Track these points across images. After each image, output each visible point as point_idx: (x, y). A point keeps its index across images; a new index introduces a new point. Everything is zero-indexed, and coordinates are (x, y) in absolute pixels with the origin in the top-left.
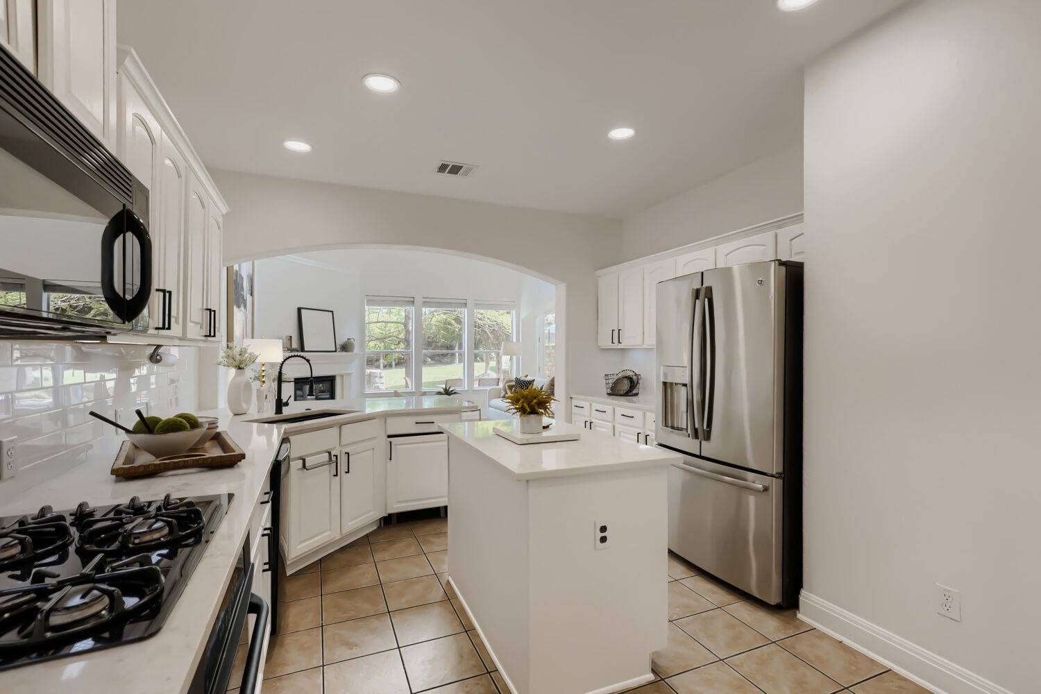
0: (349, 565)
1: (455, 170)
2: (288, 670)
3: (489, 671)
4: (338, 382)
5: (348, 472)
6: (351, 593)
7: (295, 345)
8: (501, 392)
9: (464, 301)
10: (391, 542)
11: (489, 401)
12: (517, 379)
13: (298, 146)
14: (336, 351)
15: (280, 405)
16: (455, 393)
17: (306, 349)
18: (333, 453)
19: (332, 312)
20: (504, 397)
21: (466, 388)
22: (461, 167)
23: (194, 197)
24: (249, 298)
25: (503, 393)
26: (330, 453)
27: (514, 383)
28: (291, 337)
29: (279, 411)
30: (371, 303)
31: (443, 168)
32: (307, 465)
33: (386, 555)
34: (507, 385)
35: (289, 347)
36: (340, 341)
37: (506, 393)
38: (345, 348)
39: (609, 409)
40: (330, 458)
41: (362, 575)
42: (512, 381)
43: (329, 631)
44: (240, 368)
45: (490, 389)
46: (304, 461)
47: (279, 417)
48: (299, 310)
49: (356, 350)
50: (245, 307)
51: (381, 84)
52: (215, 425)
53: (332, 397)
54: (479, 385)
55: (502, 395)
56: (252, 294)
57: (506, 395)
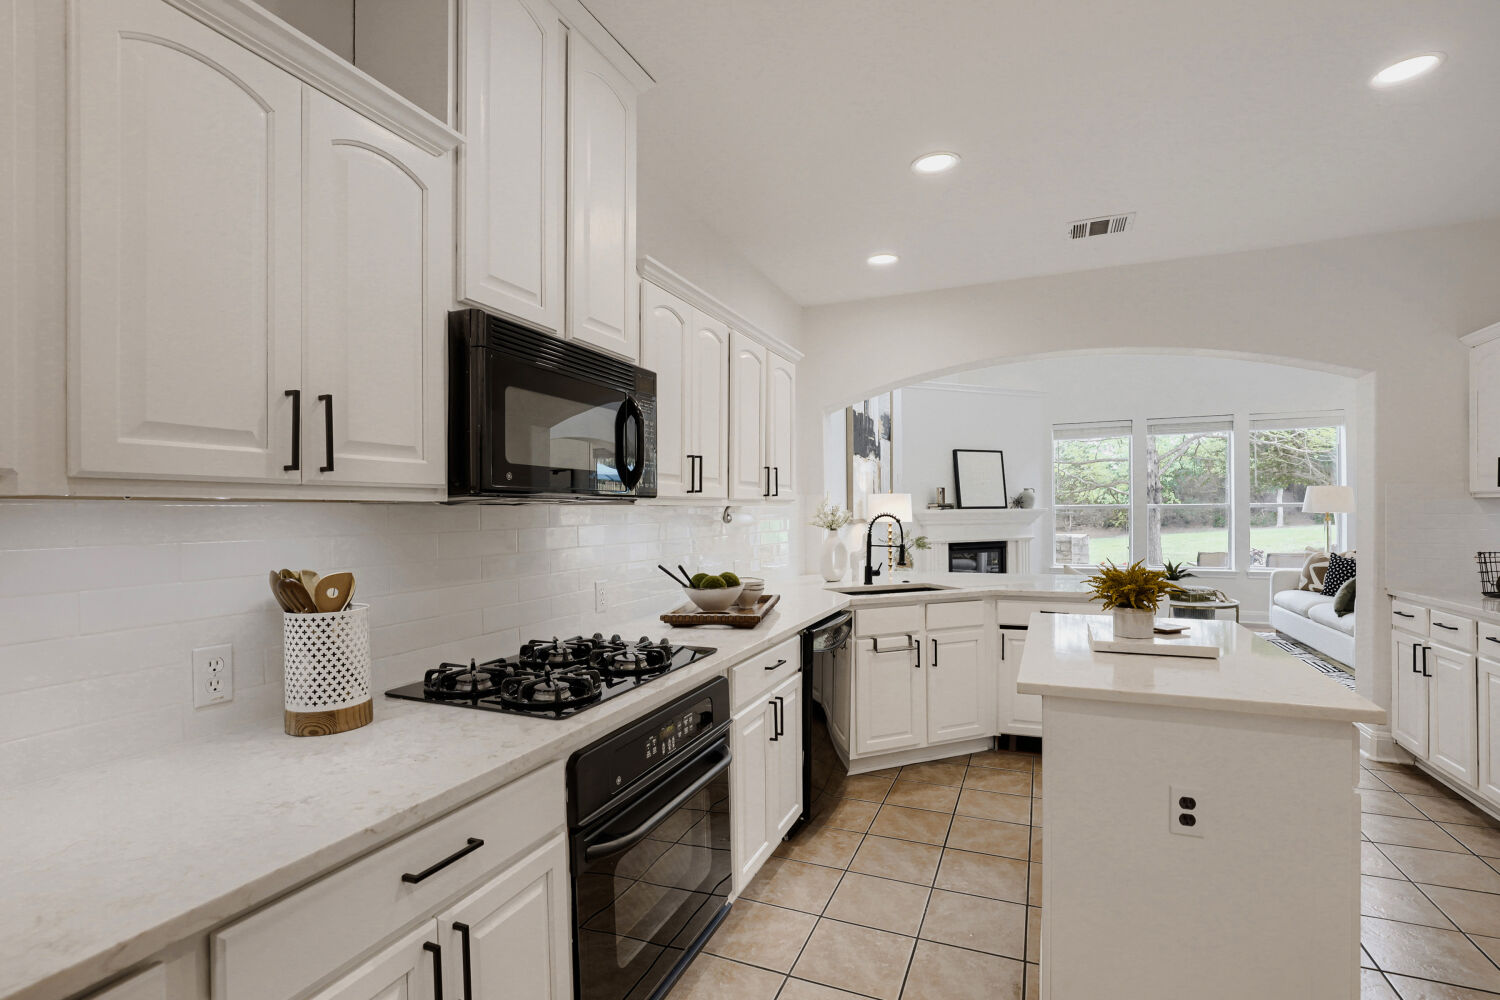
0: (932, 782)
1: (1099, 228)
2: (816, 860)
3: (1028, 960)
4: (1011, 550)
5: (935, 665)
6: (912, 811)
7: (950, 499)
8: (1299, 580)
9: (1229, 418)
10: (996, 772)
11: (1274, 594)
12: (1334, 556)
13: (882, 260)
14: (1006, 507)
15: (870, 573)
16: (1189, 575)
17: (963, 505)
18: (914, 637)
19: (1001, 452)
20: (1305, 588)
21: (1233, 570)
22: (1108, 221)
23: (744, 356)
24: (884, 445)
25: (1305, 581)
26: (910, 637)
27: (1326, 564)
28: (943, 489)
29: (868, 581)
30: (1059, 434)
31: (1078, 232)
32: (878, 647)
33: (980, 785)
34: (1311, 567)
35: (941, 502)
36: (1012, 495)
37: (1311, 581)
38: (1019, 503)
39: (1465, 624)
40: (910, 644)
41: (938, 798)
42: (1325, 560)
43: (870, 841)
44: (832, 529)
45: (1275, 574)
46: (875, 641)
47: (869, 588)
48: (955, 452)
49: (1037, 506)
50: (878, 455)
51: (935, 164)
52: (760, 587)
53: (1003, 569)
54: (1267, 566)
55: (1301, 585)
56: (889, 439)
57: (1311, 587)
